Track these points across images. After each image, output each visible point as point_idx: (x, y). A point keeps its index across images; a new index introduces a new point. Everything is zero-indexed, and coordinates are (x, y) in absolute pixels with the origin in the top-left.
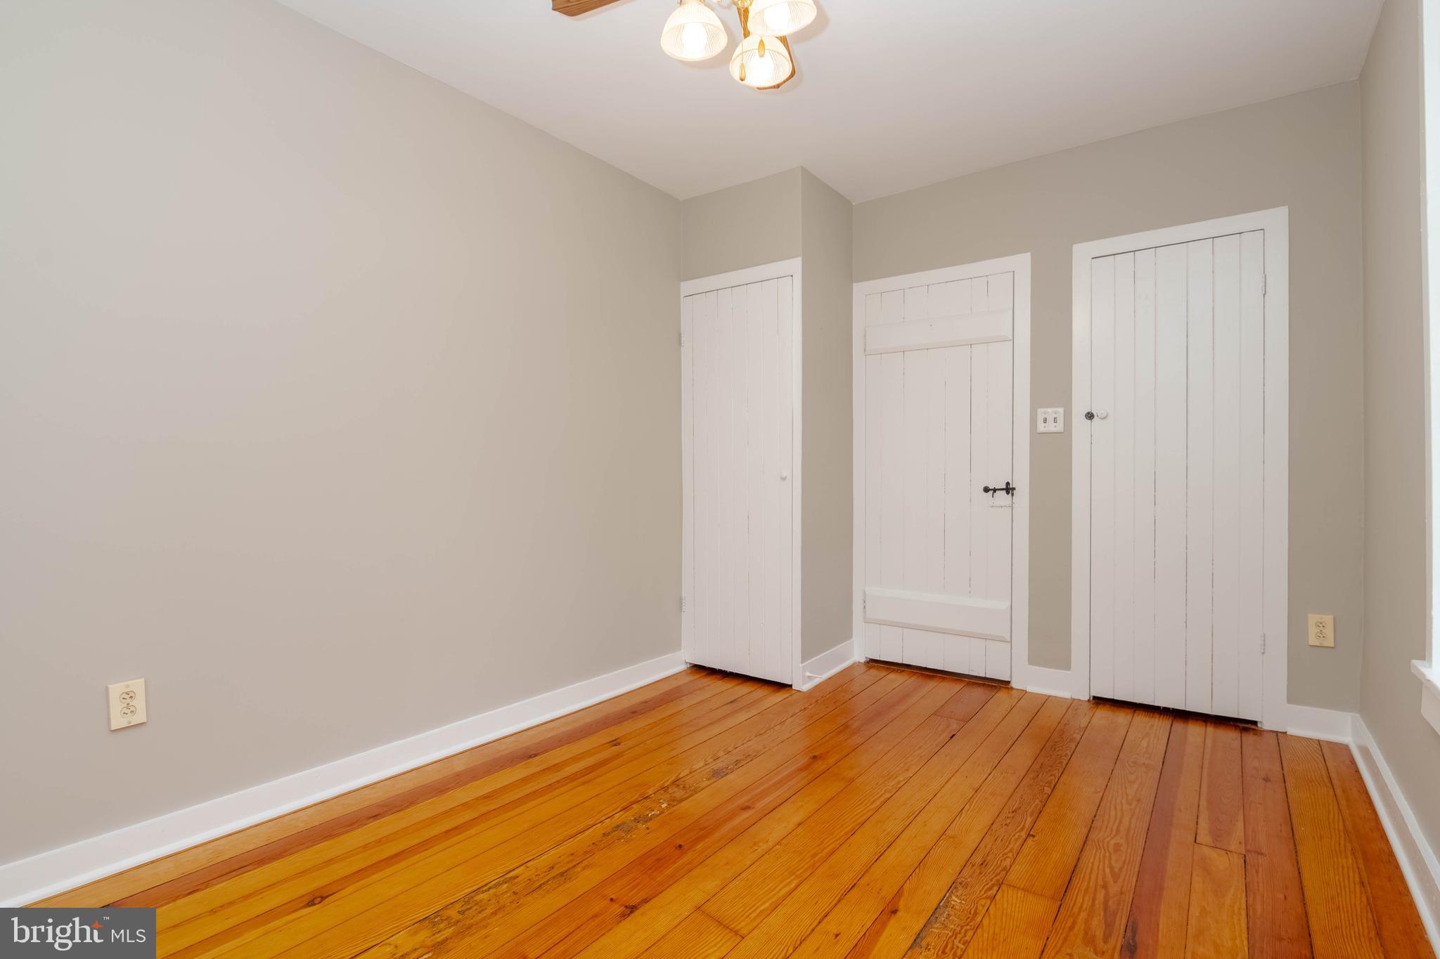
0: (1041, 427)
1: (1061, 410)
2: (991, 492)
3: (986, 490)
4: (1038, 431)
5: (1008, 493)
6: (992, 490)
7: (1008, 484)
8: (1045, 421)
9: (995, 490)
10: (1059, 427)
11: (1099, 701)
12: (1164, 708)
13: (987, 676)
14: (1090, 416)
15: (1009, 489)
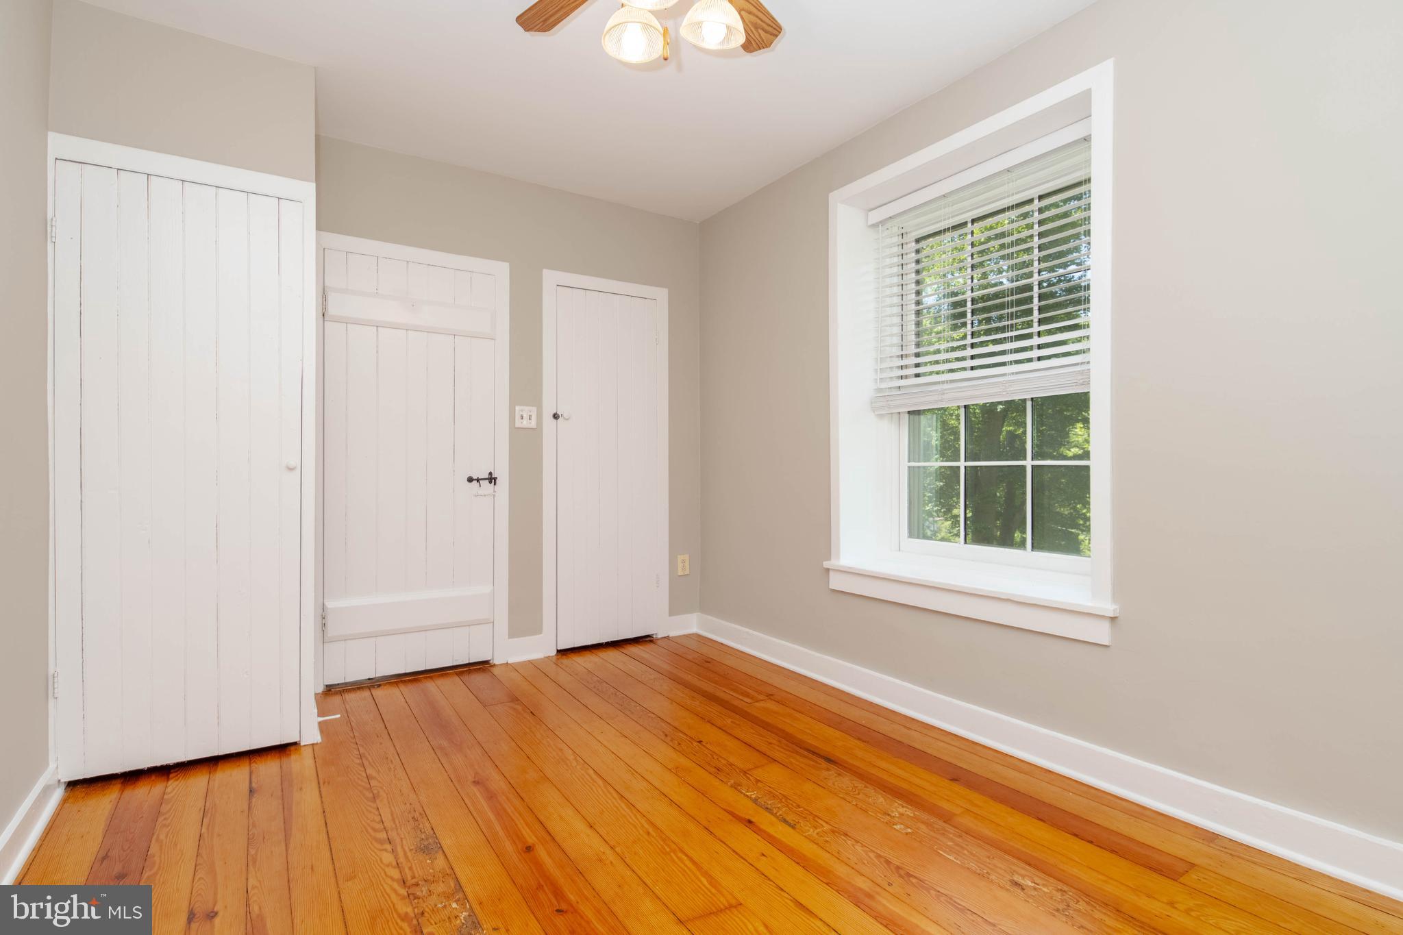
0: (518, 423)
1: (534, 409)
2: (475, 482)
3: (470, 480)
4: (517, 426)
5: (490, 482)
6: (475, 480)
7: (490, 474)
8: (522, 418)
9: (478, 480)
10: (533, 424)
11: (563, 653)
12: (606, 643)
13: (471, 662)
14: (556, 416)
15: (492, 479)
